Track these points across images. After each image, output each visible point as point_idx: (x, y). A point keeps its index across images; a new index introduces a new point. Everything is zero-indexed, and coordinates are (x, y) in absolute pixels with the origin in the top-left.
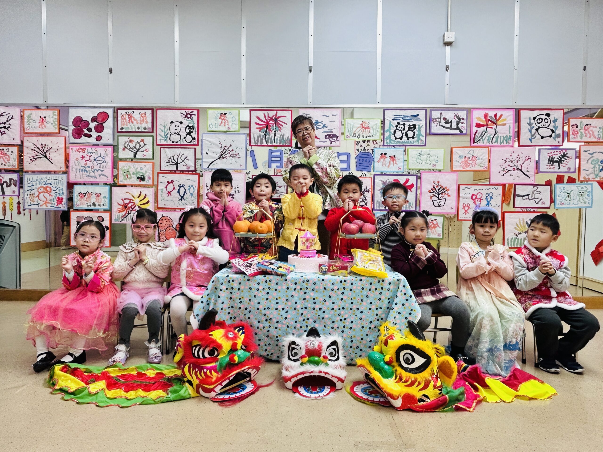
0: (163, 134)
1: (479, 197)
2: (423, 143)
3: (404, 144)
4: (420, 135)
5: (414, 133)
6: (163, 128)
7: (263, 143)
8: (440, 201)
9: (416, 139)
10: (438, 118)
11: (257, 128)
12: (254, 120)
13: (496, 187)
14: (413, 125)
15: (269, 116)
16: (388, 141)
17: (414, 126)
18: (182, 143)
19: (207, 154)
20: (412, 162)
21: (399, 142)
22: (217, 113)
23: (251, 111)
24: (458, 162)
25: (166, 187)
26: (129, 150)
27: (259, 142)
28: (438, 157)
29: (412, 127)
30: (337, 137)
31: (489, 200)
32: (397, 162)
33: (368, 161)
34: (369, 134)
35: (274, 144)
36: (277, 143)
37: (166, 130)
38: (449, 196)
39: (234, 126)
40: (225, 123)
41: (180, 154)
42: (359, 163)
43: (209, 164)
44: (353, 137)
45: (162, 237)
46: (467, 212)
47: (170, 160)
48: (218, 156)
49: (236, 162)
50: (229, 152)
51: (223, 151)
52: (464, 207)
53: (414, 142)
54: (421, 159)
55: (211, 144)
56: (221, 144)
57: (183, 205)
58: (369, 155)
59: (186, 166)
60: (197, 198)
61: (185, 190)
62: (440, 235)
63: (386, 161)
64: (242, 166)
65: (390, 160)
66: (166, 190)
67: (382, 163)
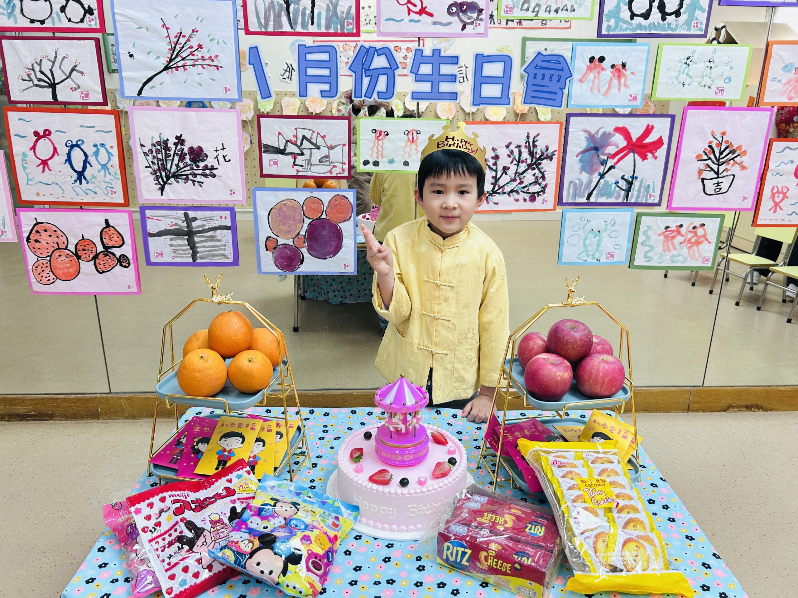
2: (701, 30)
3: (653, 32)
4: (695, 6)
7: (281, 27)
8: (720, 180)
9: (684, 17)
16: (612, 22)
18: (58, 25)
19: (131, 56)
20: (665, 81)
21: (640, 26)
25: (33, 148)
27: (271, 23)
28: (732, 68)
30: (481, 11)
32: (629, 82)
33: (555, 78)
34: (566, 2)
35: (312, 29)
36: (319, 26)
38: (744, 168)
41: (56, 57)
42: (534, 85)
43: (141, 85)
44: (521, 10)
45: (45, 275)
46: (778, 208)
47: (32, 72)
48: (163, 62)
49: (213, 80)
50: (191, 52)
51: (173, 49)
52: (775, 194)
53: (677, 25)
54: (690, 73)
55: (141, 28)
56: (167, 28)
57: (87, 194)
58: (560, 63)
59: (79, 90)
60: (119, 176)
61: (86, 155)
62: (707, 260)
63: (601, 78)
64: (229, 90)
65: (612, 76)
66: (35, 155)
67: (590, 85)
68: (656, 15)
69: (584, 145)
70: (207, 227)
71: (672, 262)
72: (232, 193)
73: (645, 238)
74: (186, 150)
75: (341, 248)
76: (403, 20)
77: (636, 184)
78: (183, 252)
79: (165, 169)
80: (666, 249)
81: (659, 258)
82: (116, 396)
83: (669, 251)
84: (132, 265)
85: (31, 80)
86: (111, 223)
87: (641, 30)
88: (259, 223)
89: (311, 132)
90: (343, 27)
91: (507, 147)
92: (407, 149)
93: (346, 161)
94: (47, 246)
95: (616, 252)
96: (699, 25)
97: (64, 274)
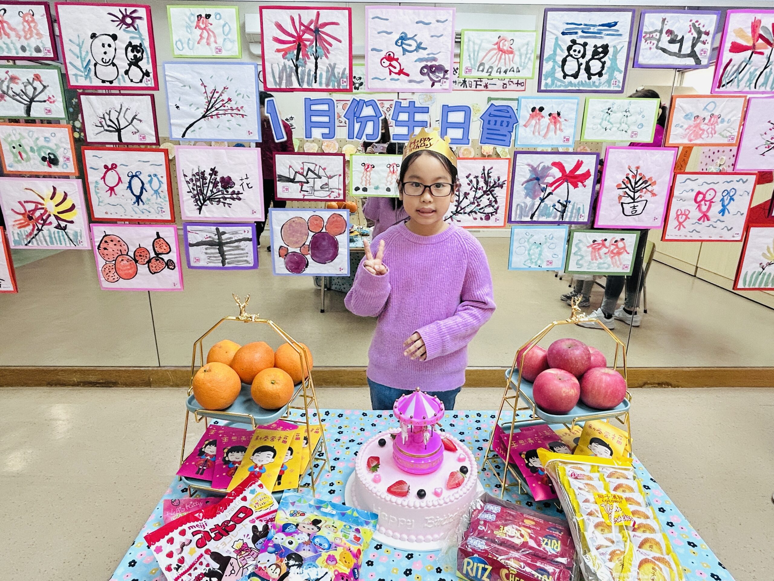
0: (78, 63)
1: (708, 197)
2: (619, 86)
3: (581, 88)
4: (614, 68)
5: (604, 63)
6: (76, 50)
7: (292, 84)
8: (636, 204)
9: (605, 77)
10: (656, 31)
11: (278, 51)
12: (271, 32)
13: (744, 177)
14: (601, 47)
15: (302, 21)
16: (549, 81)
17: (605, 48)
18: (123, 84)
19: (178, 107)
20: (591, 126)
21: (570, 83)
22: (188, 14)
23: (264, 11)
24: (682, 127)
25: (104, 178)
26: (13, 98)
27: (284, 82)
28: (643, 117)
29: (600, 50)
30: (446, 72)
31: (726, 202)
32: (563, 127)
33: (505, 124)
34: (512, 65)
35: (315, 86)
36: (321, 84)
37: (84, 54)
38: (654, 195)
39: (229, 45)
40: (208, 39)
41: (121, 109)
42: (488, 129)
43: (185, 130)
44: (478, 71)
45: (111, 274)
46: (682, 226)
47: (103, 120)
48: (202, 111)
49: (240, 125)
50: (223, 104)
51: (209, 102)
52: (679, 215)
53: (600, 83)
54: (611, 121)
55: (185, 86)
56: (205, 87)
57: (143, 213)
58: (508, 112)
59: (138, 134)
60: (167, 199)
61: (143, 183)
62: (626, 267)
63: (541, 124)
64: (251, 133)
65: (549, 121)
66: (105, 183)
67: (533, 129)
68: (583, 75)
69: (528, 176)
70: (233, 239)
71: (599, 268)
72: (254, 212)
73: (577, 249)
74: (218, 180)
75: (337, 255)
76: (385, 79)
77: (570, 207)
78: (215, 259)
79: (202, 194)
80: (594, 258)
81: (589, 265)
82: (163, 369)
83: (596, 259)
84: (177, 268)
85: (102, 126)
86: (161, 235)
87: (572, 87)
88: (274, 235)
89: (314, 165)
90: (339, 85)
91: (467, 177)
92: (389, 179)
93: (342, 187)
94: (113, 253)
95: (554, 260)
96: (617, 83)
97: (125, 274)
